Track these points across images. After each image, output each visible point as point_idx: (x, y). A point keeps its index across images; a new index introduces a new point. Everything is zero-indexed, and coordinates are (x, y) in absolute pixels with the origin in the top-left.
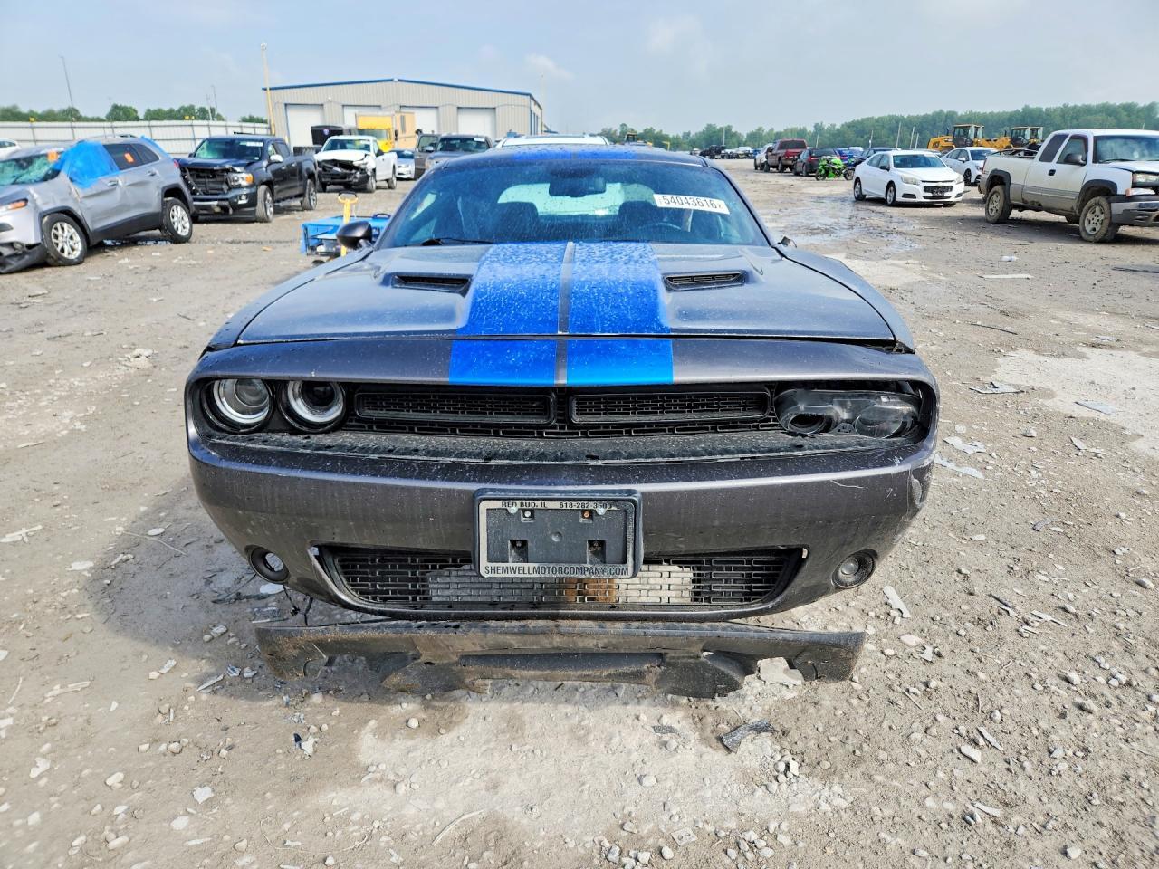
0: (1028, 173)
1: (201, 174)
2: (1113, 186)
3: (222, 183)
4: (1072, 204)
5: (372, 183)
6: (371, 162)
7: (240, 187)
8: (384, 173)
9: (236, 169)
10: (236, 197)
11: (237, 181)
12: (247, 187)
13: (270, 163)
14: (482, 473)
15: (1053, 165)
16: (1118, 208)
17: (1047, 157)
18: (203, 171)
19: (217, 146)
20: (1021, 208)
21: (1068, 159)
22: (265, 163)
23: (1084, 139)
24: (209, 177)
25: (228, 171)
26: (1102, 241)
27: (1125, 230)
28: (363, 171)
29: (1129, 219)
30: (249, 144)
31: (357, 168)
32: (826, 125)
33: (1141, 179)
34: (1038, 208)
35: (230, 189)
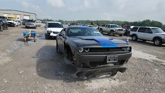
0: (104, 28)
2: (113, 30)
4: (109, 32)
5: (15, 26)
6: (15, 23)
8: (16, 24)
13: (3, 22)
14: (108, 54)
15: (107, 28)
16: (114, 32)
17: (106, 27)
20: (104, 32)
21: (108, 27)
22: (2, 23)
23: (110, 25)
26: (113, 36)
27: (115, 35)
28: (14, 24)
29: (115, 34)
31: (13, 23)
32: (75, 21)
33: (116, 30)
34: (105, 32)
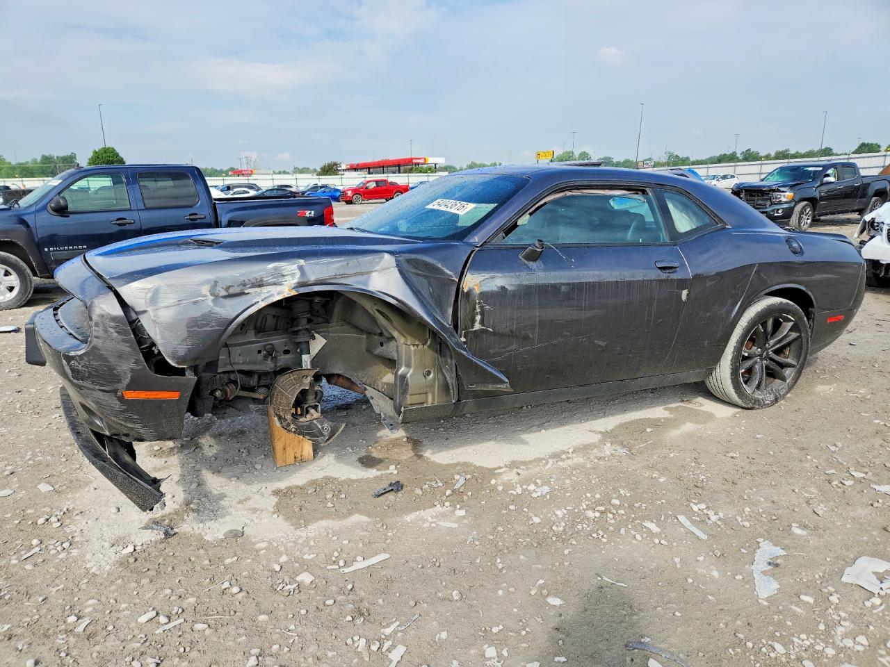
1: (754, 194)
3: (766, 200)
7: (780, 203)
9: (782, 189)
10: (773, 211)
11: (779, 198)
12: (786, 203)
18: (755, 191)
19: (787, 172)
24: (758, 196)
25: (774, 191)
30: (810, 169)
35: (772, 204)
